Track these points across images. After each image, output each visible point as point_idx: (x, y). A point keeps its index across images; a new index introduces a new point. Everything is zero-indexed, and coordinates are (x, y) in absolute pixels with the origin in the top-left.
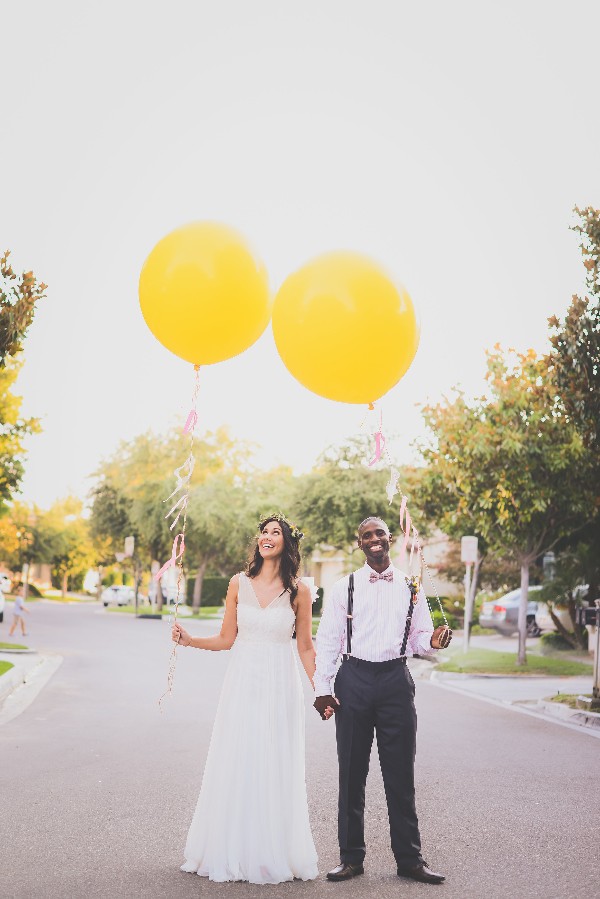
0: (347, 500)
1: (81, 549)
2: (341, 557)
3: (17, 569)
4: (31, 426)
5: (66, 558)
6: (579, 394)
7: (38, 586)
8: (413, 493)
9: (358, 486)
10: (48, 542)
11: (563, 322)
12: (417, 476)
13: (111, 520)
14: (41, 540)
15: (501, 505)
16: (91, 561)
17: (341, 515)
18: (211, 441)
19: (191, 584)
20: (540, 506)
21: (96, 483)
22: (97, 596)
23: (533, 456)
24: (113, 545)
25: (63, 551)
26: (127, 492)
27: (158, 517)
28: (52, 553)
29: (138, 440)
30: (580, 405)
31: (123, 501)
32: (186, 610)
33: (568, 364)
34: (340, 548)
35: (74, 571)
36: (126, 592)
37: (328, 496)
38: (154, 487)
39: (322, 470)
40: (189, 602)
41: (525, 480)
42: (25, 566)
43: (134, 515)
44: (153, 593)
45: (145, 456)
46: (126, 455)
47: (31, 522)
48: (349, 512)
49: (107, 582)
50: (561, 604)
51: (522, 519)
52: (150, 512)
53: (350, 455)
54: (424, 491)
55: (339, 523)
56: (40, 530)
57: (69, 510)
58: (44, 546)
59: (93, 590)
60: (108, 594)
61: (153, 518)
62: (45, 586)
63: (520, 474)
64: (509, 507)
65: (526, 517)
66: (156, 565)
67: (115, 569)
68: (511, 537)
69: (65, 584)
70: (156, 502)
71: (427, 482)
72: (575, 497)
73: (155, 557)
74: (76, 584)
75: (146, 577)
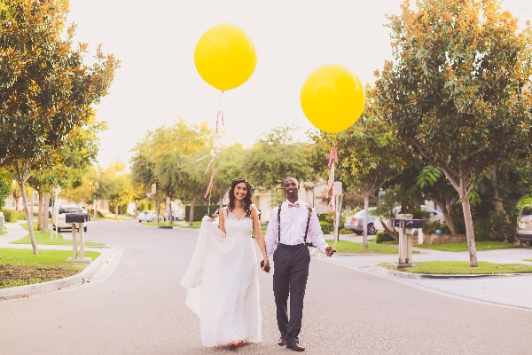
0: (273, 163)
1: (126, 191)
2: (269, 193)
3: (90, 203)
4: (101, 126)
5: (118, 196)
6: (390, 110)
7: (102, 211)
8: (308, 159)
9: (279, 155)
10: (107, 187)
11: (381, 74)
12: (310, 150)
13: (143, 175)
14: (103, 186)
15: (353, 166)
16: (131, 197)
17: (270, 171)
18: (198, 131)
19: (188, 209)
20: (374, 166)
21: (135, 154)
22: (135, 216)
23: (370, 140)
24: (144, 188)
25: (115, 193)
26: (152, 159)
27: (169, 173)
28: (109, 193)
29: (157, 131)
30: (390, 116)
31: (150, 164)
32: (185, 224)
33: (384, 95)
34: (269, 188)
35: (122, 203)
36: (152, 214)
37: (262, 161)
38: (167, 157)
39: (259, 147)
40: (187, 219)
41: (366, 152)
42: (95, 201)
43: (156, 172)
44: (166, 215)
45: (161, 139)
46: (151, 139)
47: (98, 176)
48: (274, 169)
49: (140, 209)
50: (387, 216)
51: (364, 172)
52: (165, 170)
53: (274, 138)
54: (313, 157)
55: (268, 175)
56: (103, 181)
57: (118, 169)
58: (106, 189)
59: (133, 213)
60: (141, 215)
61: (167, 173)
62: (105, 211)
63: (363, 149)
64: (357, 166)
65: (366, 171)
66: (168, 199)
67: (144, 201)
68: (359, 182)
69: (116, 210)
70: (168, 165)
71: (315, 153)
72: (391, 161)
73: (168, 195)
74: (122, 210)
75: (163, 205)
